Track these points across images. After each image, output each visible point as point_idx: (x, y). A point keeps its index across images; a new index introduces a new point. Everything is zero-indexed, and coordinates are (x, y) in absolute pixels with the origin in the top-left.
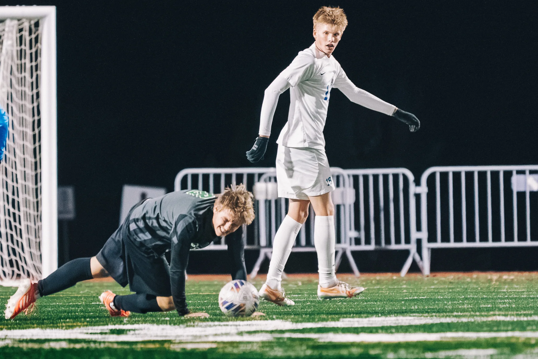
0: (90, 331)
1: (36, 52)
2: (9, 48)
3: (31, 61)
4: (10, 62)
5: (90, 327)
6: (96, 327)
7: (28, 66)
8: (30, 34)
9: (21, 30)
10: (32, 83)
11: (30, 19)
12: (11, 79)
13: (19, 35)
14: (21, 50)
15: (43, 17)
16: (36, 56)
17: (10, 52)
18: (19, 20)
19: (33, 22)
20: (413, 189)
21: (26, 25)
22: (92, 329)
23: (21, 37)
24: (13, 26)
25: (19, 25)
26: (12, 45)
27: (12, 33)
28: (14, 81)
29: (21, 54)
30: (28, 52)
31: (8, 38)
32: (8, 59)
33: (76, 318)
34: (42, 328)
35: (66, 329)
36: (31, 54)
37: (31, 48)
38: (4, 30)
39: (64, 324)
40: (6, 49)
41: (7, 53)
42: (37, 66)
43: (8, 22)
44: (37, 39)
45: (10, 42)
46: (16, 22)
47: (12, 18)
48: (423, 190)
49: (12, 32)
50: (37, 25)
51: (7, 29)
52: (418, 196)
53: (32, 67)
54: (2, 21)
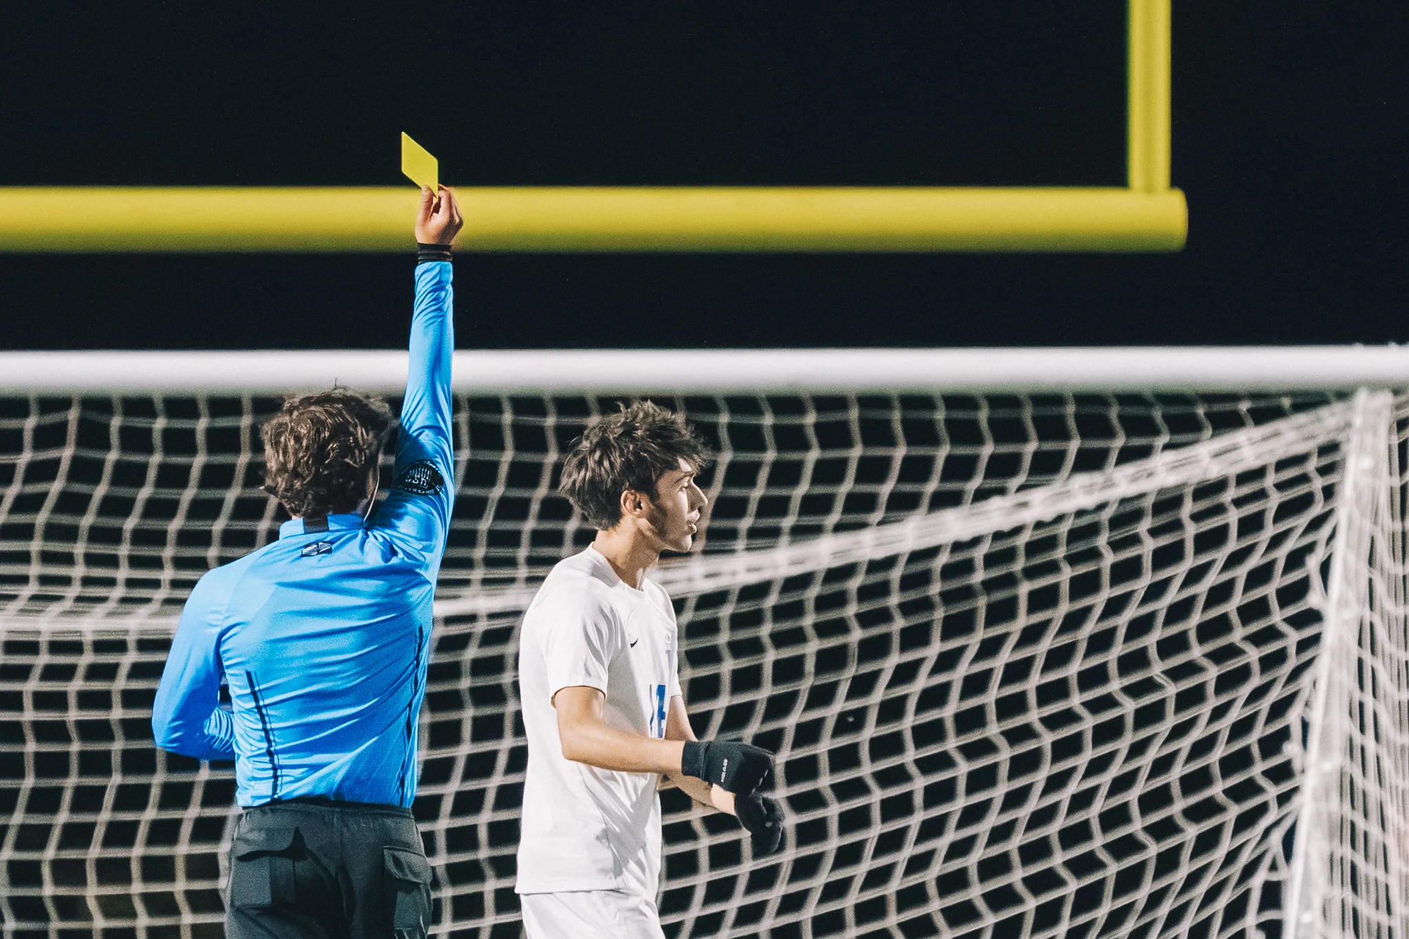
2: (1366, 481)
4: (1367, 526)
9: (1403, 424)
12: (1370, 581)
13: (1395, 441)
14: (1404, 489)
17: (1367, 497)
18: (1396, 392)
23: (1404, 446)
24: (1378, 413)
25: (1398, 407)
26: (1374, 472)
27: (1375, 435)
28: (1380, 588)
29: (1404, 501)
31: (1362, 449)
32: (1363, 515)
38: (1348, 425)
40: (1356, 486)
41: (1358, 498)
43: (1362, 398)
45: (1367, 463)
46: (1387, 398)
47: (1375, 386)
49: (1374, 430)
51: (1358, 421)
54: (1344, 394)
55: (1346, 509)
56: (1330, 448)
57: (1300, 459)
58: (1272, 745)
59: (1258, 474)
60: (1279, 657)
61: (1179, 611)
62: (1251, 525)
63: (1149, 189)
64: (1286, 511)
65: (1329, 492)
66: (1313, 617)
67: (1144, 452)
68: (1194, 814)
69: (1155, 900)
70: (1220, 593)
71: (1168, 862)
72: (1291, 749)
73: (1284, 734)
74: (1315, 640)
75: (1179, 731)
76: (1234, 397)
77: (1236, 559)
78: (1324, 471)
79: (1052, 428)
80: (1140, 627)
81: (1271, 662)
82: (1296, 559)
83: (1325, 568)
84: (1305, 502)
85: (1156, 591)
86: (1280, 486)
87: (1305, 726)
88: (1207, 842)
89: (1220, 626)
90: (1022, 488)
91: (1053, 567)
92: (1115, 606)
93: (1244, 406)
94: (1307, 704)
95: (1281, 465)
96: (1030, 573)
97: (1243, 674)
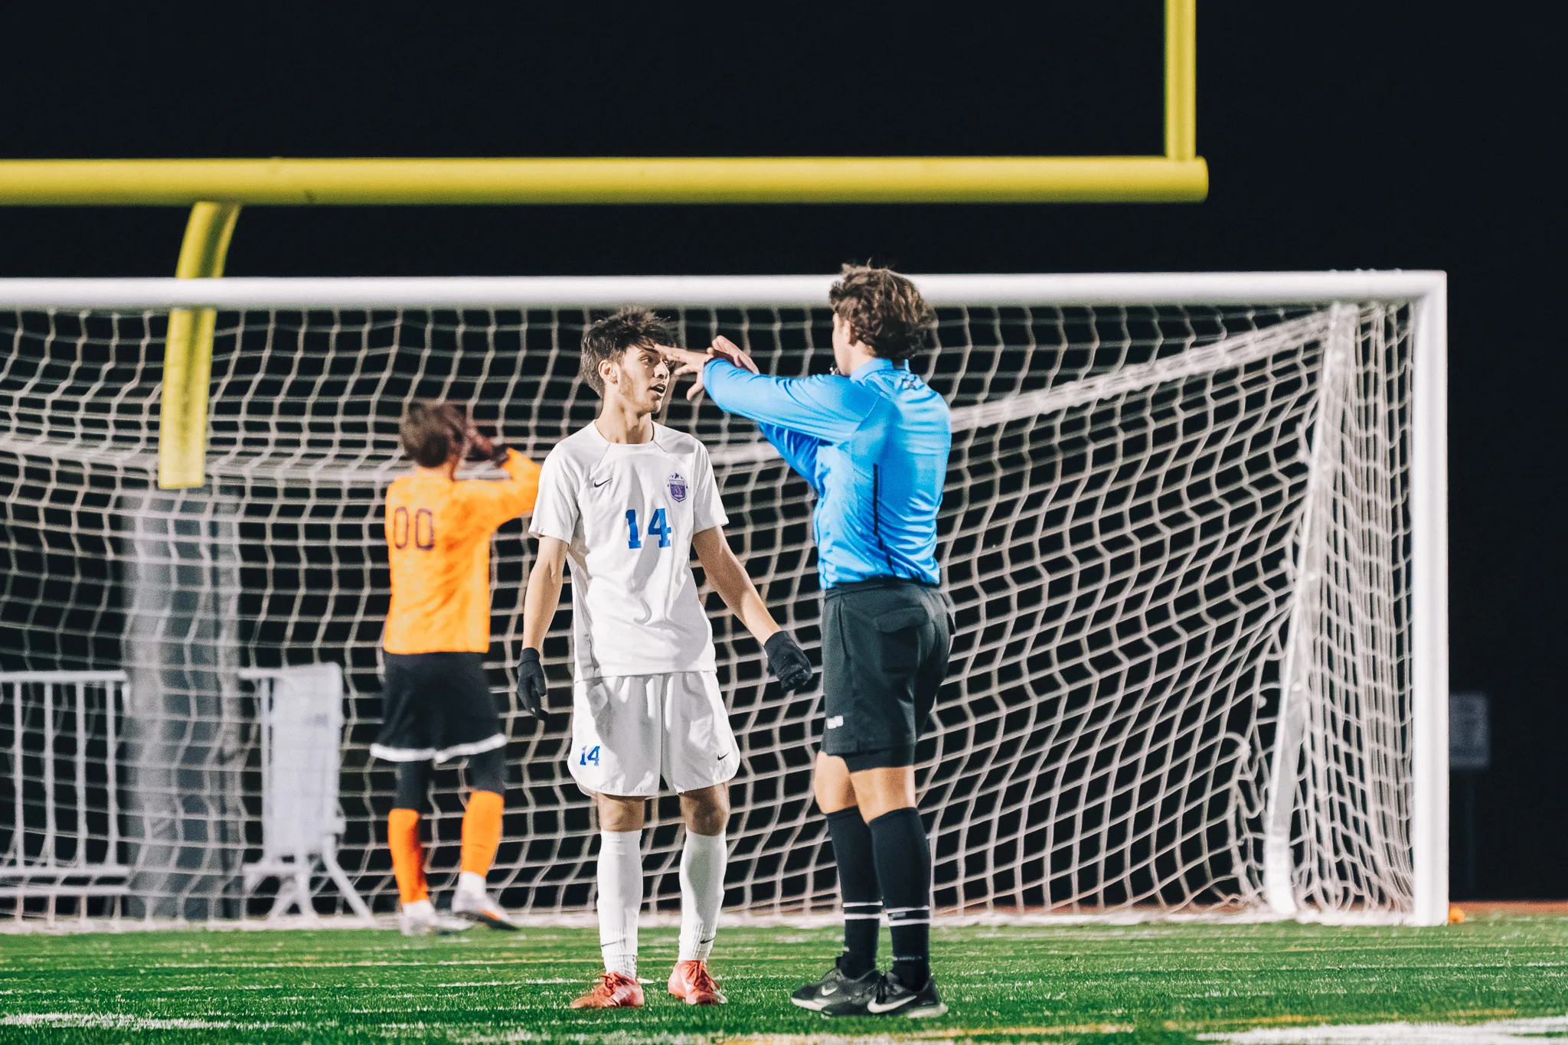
0: (1524, 1030)
1: (1402, 379)
2: (1339, 370)
3: (1390, 399)
4: (1340, 402)
5: (1523, 1021)
6: (1536, 1021)
7: (1383, 411)
8: (1388, 335)
9: (1365, 327)
10: (1392, 451)
11: (1386, 302)
12: (1342, 443)
13: (1360, 339)
14: (1366, 375)
15: (1417, 298)
16: (1402, 387)
17: (1340, 382)
18: (1361, 305)
19: (1394, 309)
21: (1378, 316)
22: (1528, 1025)
23: (1366, 345)
24: (1348, 319)
25: (1363, 315)
26: (1345, 363)
27: (1346, 336)
28: (1350, 447)
29: (1366, 384)
30: (1383, 379)
31: (1336, 346)
32: (1337, 394)
33: (1490, 1000)
34: (1411, 1021)
35: (1468, 1024)
36: (1390, 384)
37: (1389, 369)
38: (1326, 328)
39: (1461, 1013)
40: (1331, 374)
41: (1333, 382)
42: (1402, 413)
43: (1336, 308)
44: (1403, 348)
45: (1339, 356)
46: (1353, 310)
47: (1345, 301)
49: (1345, 331)
50: (1403, 315)
51: (1333, 325)
53: (1391, 413)
54: (1323, 307)
55: (1324, 389)
56: (1313, 345)
57: (1292, 353)
58: (1271, 562)
59: (1261, 364)
60: (1276, 498)
61: (1203, 464)
62: (1256, 401)
63: (1181, 158)
64: (1281, 391)
65: (1312, 378)
66: (1302, 468)
67: (1178, 349)
68: (1214, 612)
69: (1186, 674)
70: (1233, 451)
71: (1195, 647)
72: (1286, 565)
73: (1281, 554)
74: (1302, 486)
75: (1204, 552)
76: (1243, 309)
77: (1244, 426)
78: (1309, 362)
79: (1111, 332)
80: (1175, 476)
81: (1270, 502)
82: (1289, 427)
83: (1309, 433)
84: (1296, 384)
85: (1186, 450)
86: (1277, 373)
87: (1296, 548)
88: (1225, 632)
89: (1234, 475)
90: (1088, 375)
91: (1111, 433)
92: (1157, 461)
93: (1250, 315)
94: (1297, 532)
95: (1278, 357)
96: (1095, 437)
97: (1251, 509)
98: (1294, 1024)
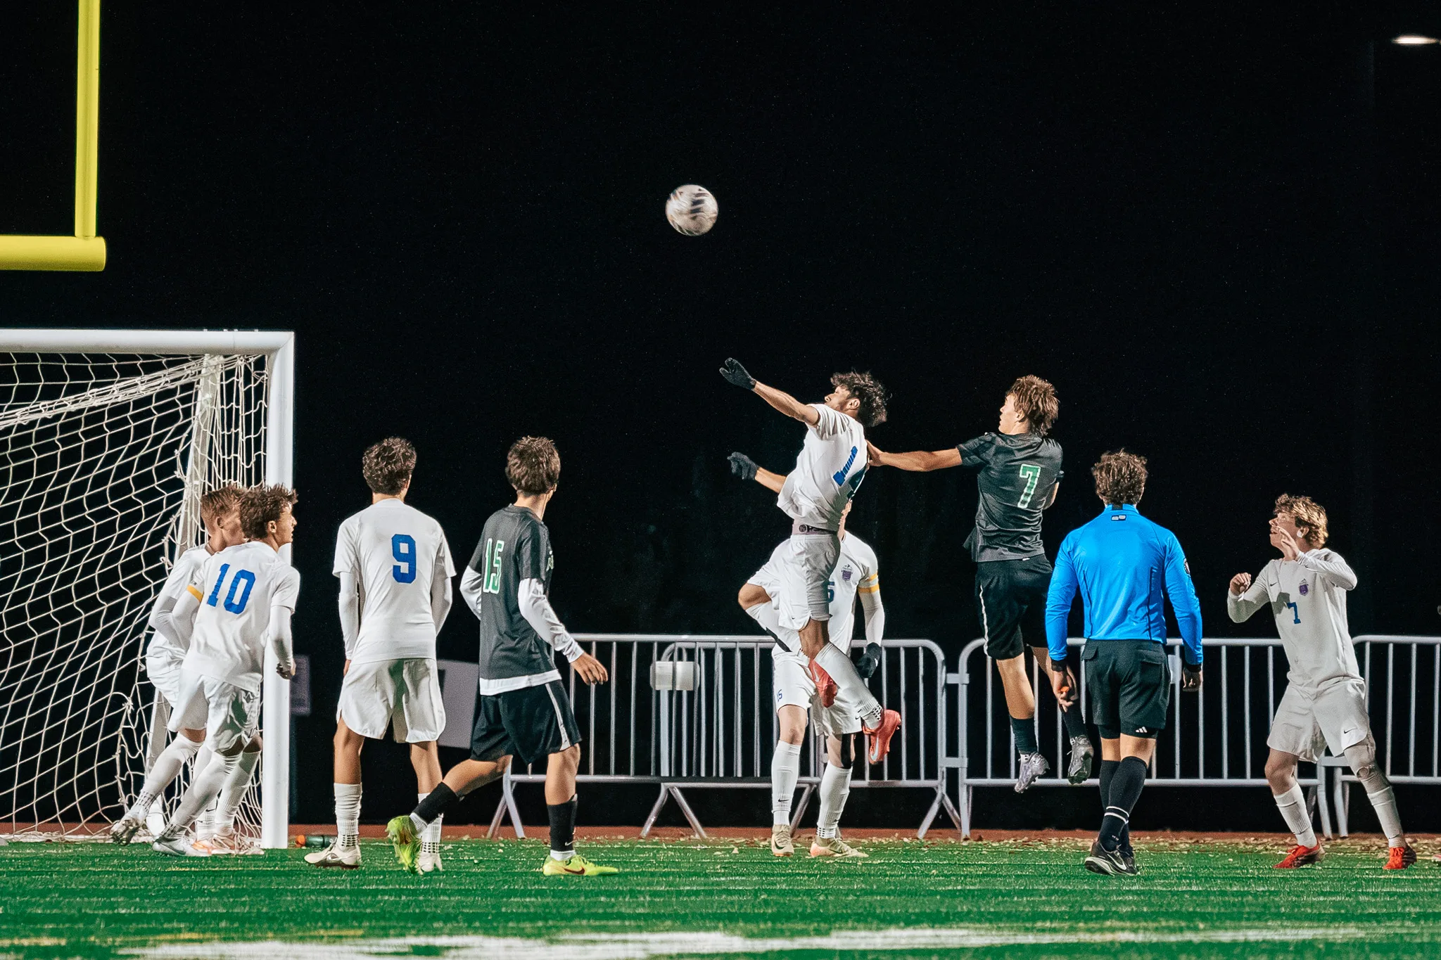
0: (375, 949)
1: (258, 414)
2: (208, 406)
3: (248, 433)
4: (209, 431)
5: (373, 941)
6: (384, 941)
7: (242, 439)
8: (247, 381)
9: (230, 374)
10: (249, 471)
11: (246, 354)
12: (210, 463)
13: (225, 383)
14: (230, 411)
15: (273, 350)
16: (258, 420)
17: (209, 415)
18: (226, 355)
19: (252, 360)
20: (942, 676)
21: (240, 363)
22: (378, 945)
23: (230, 386)
24: (215, 367)
25: (227, 364)
26: (213, 402)
27: (214, 380)
28: (215, 468)
29: (230, 418)
30: (242, 414)
31: (206, 390)
32: (206, 425)
33: (343, 920)
34: (284, 940)
35: (329, 943)
36: (248, 418)
37: (248, 408)
38: (199, 373)
39: (322, 932)
40: (202, 409)
41: (204, 415)
42: (258, 440)
43: (206, 358)
44: (259, 389)
45: (208, 396)
46: (220, 359)
47: (214, 352)
48: (962, 678)
49: (213, 376)
50: (260, 364)
51: (204, 371)
52: (952, 690)
53: (248, 441)
54: (196, 357)
55: (197, 421)
56: (190, 386)
57: (172, 392)
58: (153, 556)
59: (147, 400)
60: (158, 506)
61: (101, 480)
62: (142, 430)
63: (86, 237)
64: (162, 423)
65: (187, 413)
66: (179, 484)
67: (83, 388)
68: (107, 596)
69: (84, 645)
70: (124, 470)
71: (92, 623)
72: (165, 559)
73: (160, 551)
74: (180, 496)
75: (100, 548)
76: (134, 357)
77: (134, 450)
78: (185, 400)
79: (28, 373)
80: (78, 489)
81: (151, 510)
82: (169, 450)
83: (185, 456)
84: (175, 417)
85: (87, 468)
86: (159, 409)
87: (172, 546)
88: (115, 612)
89: (125, 488)
90: (10, 408)
91: (28, 454)
92: (64, 477)
94: (172, 534)
95: (160, 396)
96: (15, 457)
97: (136, 516)
98: (191, 941)
